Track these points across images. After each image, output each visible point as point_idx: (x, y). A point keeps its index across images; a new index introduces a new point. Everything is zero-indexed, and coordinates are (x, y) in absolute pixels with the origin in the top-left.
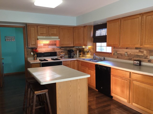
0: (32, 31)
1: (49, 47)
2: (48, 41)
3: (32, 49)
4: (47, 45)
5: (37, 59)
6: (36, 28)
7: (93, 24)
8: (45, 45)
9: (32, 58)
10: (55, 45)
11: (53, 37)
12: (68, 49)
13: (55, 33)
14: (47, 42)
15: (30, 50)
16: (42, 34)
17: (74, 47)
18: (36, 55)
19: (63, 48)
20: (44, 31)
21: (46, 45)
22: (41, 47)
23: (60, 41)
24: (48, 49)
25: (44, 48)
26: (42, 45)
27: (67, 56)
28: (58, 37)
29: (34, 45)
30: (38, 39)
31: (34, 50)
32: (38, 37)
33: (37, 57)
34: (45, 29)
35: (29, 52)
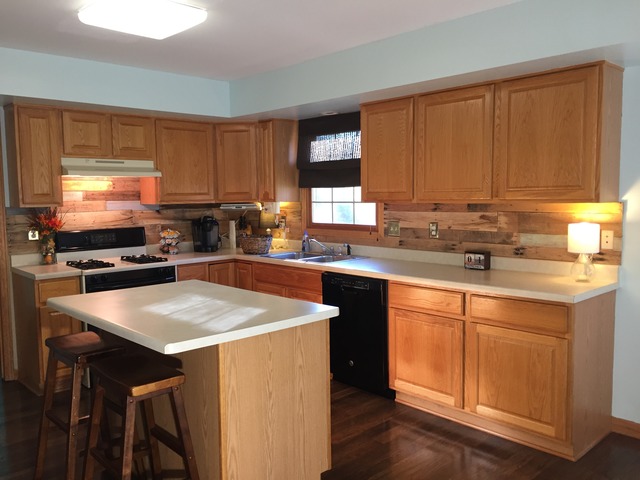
0: (38, 133)
1: (111, 204)
2: (106, 178)
3: (33, 213)
4: (100, 200)
5: (54, 261)
6: (53, 120)
8: (90, 196)
9: (35, 257)
10: (137, 196)
11: (129, 163)
12: (190, 214)
13: (140, 143)
14: (101, 184)
15: (21, 219)
16: (82, 150)
17: (217, 206)
18: (51, 244)
19: (170, 213)
20: (93, 133)
21: (94, 199)
22: (74, 208)
23: (160, 182)
24: (108, 215)
25: (86, 209)
26: (79, 196)
27: (187, 244)
28: (150, 164)
29: (47, 195)
30: (63, 171)
31: (43, 219)
32: (66, 162)
33: (58, 250)
34: (94, 127)
35: (19, 229)
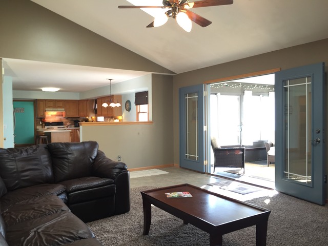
0: (42, 105)
1: (56, 117)
3: (41, 118)
4: (54, 116)
6: (44, 102)
7: (94, 99)
8: (52, 116)
9: (41, 127)
10: (62, 115)
11: (59, 109)
12: (74, 119)
13: (61, 105)
14: (55, 113)
15: (38, 120)
16: (49, 107)
17: (79, 118)
19: (70, 119)
20: (52, 104)
22: (49, 118)
23: (66, 113)
24: (56, 119)
25: (51, 118)
26: (50, 115)
27: (74, 126)
28: (63, 109)
30: (46, 111)
31: (42, 120)
32: (46, 109)
33: (45, 125)
35: (38, 122)
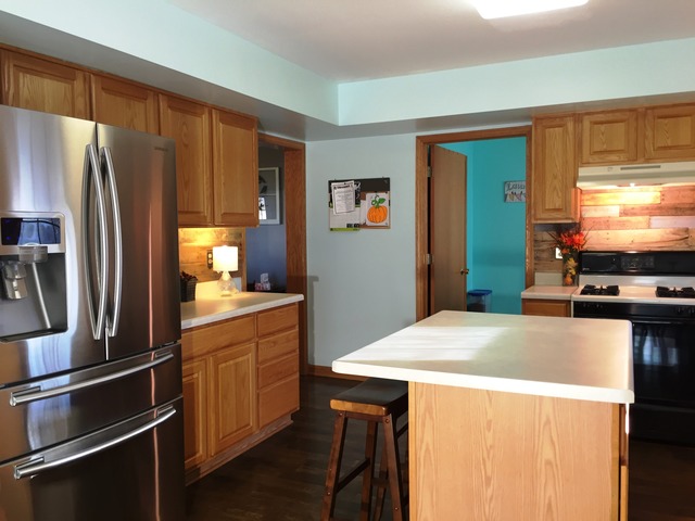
0: (556, 141)
1: (656, 220)
4: (642, 215)
5: (575, 282)
6: (571, 127)
8: (629, 211)
14: (647, 194)
18: (572, 263)
21: (634, 214)
22: (606, 224)
24: (651, 235)
25: (622, 226)
26: (614, 212)
29: (559, 210)
31: (566, 232)
32: (583, 172)
33: (579, 270)
34: (620, 128)
35: (545, 246)
